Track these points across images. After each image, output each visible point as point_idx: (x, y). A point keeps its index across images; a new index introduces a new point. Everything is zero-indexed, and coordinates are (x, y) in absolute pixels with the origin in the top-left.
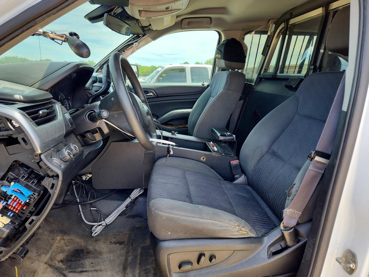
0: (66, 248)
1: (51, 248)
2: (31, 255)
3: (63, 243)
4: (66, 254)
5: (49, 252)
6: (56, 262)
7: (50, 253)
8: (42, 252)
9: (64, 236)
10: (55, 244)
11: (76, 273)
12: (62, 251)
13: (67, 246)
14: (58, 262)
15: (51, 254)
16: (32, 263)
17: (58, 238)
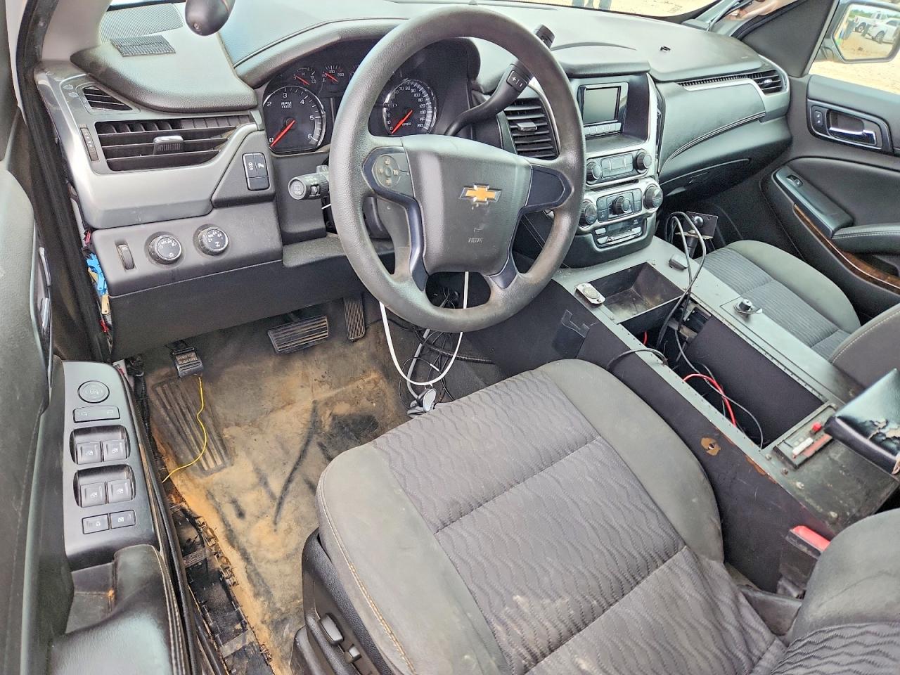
0: (364, 402)
1: (347, 384)
2: (313, 374)
3: (370, 390)
4: (353, 410)
5: (339, 387)
6: (328, 412)
7: (339, 390)
8: (329, 380)
9: (382, 378)
10: (359, 383)
11: (324, 453)
12: (354, 402)
13: (368, 399)
14: (330, 414)
15: (336, 395)
16: (302, 387)
17: (374, 376)
